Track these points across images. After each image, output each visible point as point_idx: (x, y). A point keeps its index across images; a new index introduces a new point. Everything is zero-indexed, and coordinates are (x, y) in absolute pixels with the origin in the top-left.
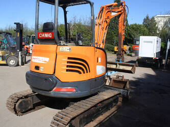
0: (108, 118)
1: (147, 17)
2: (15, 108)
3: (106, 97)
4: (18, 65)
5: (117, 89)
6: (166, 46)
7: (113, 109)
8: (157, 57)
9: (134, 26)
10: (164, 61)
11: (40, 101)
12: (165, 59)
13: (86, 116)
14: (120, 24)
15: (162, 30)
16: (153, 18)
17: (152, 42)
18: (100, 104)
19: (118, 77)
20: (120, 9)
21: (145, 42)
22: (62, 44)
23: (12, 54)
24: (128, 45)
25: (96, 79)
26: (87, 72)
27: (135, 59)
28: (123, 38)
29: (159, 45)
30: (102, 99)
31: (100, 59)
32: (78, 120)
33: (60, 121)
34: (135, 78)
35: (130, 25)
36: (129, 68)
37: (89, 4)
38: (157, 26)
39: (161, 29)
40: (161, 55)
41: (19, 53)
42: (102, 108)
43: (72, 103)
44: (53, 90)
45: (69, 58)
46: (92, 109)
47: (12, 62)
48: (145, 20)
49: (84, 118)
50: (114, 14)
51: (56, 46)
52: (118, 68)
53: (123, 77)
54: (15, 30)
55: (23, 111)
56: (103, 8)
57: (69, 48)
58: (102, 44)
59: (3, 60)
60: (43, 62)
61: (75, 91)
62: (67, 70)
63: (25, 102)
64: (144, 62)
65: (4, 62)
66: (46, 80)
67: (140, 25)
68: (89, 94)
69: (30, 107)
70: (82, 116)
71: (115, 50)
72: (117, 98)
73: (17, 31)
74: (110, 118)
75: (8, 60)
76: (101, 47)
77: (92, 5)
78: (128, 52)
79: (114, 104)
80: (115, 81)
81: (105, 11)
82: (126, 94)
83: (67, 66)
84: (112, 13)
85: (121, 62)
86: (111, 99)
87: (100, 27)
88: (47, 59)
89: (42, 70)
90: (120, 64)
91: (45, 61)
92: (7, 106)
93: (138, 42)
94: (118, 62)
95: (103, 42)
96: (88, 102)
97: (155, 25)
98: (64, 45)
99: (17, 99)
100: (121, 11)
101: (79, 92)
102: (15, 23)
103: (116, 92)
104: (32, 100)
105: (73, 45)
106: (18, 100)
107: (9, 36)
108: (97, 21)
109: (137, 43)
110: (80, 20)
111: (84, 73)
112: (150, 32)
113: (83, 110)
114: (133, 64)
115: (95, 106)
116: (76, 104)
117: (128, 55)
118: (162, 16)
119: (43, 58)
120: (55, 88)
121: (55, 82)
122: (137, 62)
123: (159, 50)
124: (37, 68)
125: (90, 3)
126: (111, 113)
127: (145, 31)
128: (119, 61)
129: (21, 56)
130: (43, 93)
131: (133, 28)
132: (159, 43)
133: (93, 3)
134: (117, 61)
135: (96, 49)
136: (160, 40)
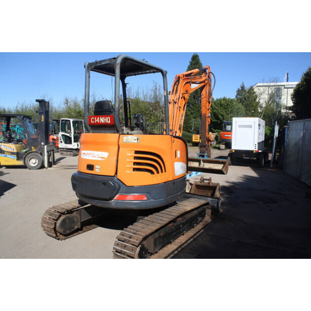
0: (192, 239)
1: (243, 88)
2: (55, 229)
3: (189, 208)
4: (42, 167)
5: (202, 198)
6: (273, 131)
7: (198, 227)
8: (259, 149)
9: (223, 102)
10: (270, 156)
11: (91, 217)
12: (271, 152)
13: (162, 234)
14: (204, 101)
15: (266, 107)
16: (251, 89)
17: (250, 126)
18: (180, 218)
19: (203, 180)
20: (204, 79)
21: (240, 126)
22: (125, 132)
23: (34, 149)
24: (213, 132)
25: (174, 182)
26: (162, 172)
27: (226, 153)
28: (208, 122)
29: (263, 131)
30: (183, 211)
31: (179, 153)
32: (151, 240)
33: (128, 242)
34: (228, 182)
35: (215, 99)
36: (219, 167)
37: (160, 73)
38: (257, 100)
39: (264, 105)
40: (265, 147)
41: (44, 148)
42: (184, 224)
43: (141, 217)
44: (115, 198)
45: (136, 152)
46: (170, 225)
47: (33, 162)
48: (238, 91)
49: (160, 237)
50: (194, 86)
51: (118, 135)
52: (202, 166)
53: (210, 180)
54: (37, 112)
55: (68, 232)
56: (179, 78)
57: (136, 138)
58: (178, 131)
59: (18, 159)
60: (100, 159)
61: (145, 198)
62: (134, 169)
63: (69, 218)
64: (239, 158)
65: (21, 163)
66: (104, 184)
67: (232, 100)
68: (165, 204)
69: (76, 227)
70: (156, 235)
71: (194, 140)
72: (204, 211)
73: (41, 114)
74: (195, 239)
75: (27, 159)
76: (177, 135)
77: (164, 74)
78: (214, 143)
79: (200, 219)
80: (198, 186)
81: (182, 83)
82: (216, 205)
83: (135, 164)
84: (192, 85)
85: (206, 158)
86: (195, 212)
87: (176, 106)
88: (105, 155)
89: (97, 170)
90: (204, 161)
91: (102, 158)
92: (42, 226)
93: (230, 126)
94: (201, 158)
95: (180, 129)
96: (165, 216)
97: (255, 99)
98: (128, 134)
99: (58, 214)
100: (204, 82)
101: (152, 200)
102: (37, 101)
103: (202, 202)
104: (79, 217)
105: (140, 134)
106: (60, 216)
107: (28, 120)
108: (171, 98)
109: (228, 128)
110: (138, 93)
111: (158, 173)
112: (247, 110)
113: (158, 226)
114: (224, 160)
115: (174, 221)
116: (146, 218)
117: (215, 148)
118: (265, 84)
119: (99, 153)
120: (117, 196)
121: (117, 186)
122: (229, 158)
123: (262, 139)
124: (90, 167)
125: (161, 71)
126: (195, 232)
127: (239, 108)
128: (203, 156)
129: (48, 152)
130: (99, 204)
131: (221, 105)
132: (261, 128)
133: (166, 72)
134: (200, 156)
135: (173, 138)
136: (263, 122)
